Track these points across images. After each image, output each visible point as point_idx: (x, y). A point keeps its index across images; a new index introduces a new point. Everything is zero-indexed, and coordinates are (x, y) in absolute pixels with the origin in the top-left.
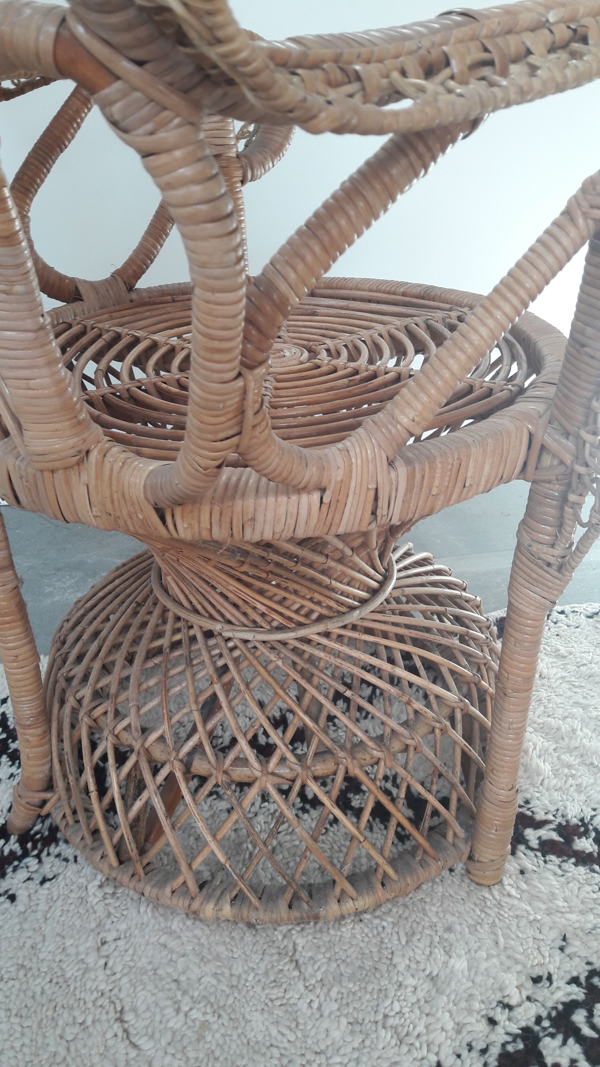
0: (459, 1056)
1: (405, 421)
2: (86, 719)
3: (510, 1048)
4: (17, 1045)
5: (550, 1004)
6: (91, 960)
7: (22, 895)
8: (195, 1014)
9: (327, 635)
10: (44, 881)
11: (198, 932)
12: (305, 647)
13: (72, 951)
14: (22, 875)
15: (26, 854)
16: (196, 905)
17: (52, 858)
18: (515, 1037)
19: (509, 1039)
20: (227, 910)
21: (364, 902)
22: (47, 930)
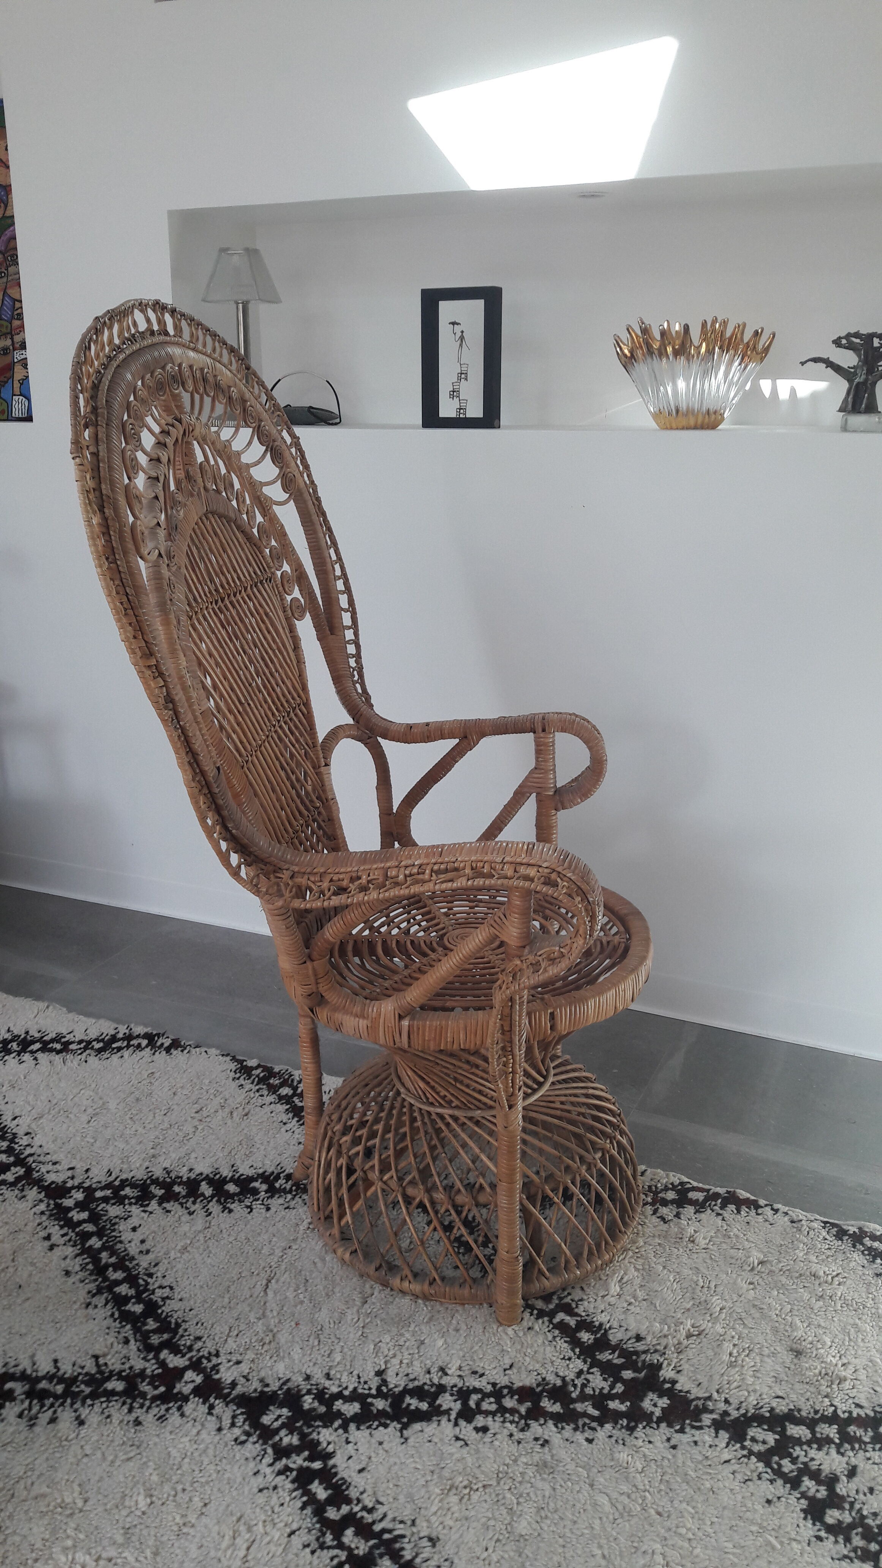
0: (397, 1374)
1: (409, 999)
2: (327, 1118)
3: (426, 1387)
4: (221, 1267)
5: (467, 1384)
6: (277, 1251)
7: (273, 1210)
8: (301, 1296)
9: (455, 1119)
10: (288, 1208)
11: (335, 1266)
12: (438, 1121)
13: (273, 1243)
14: (281, 1201)
15: (290, 1191)
16: (336, 1246)
17: (300, 1200)
18: (432, 1385)
19: (428, 1382)
20: (347, 1256)
21: (416, 1287)
22: (271, 1229)
